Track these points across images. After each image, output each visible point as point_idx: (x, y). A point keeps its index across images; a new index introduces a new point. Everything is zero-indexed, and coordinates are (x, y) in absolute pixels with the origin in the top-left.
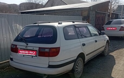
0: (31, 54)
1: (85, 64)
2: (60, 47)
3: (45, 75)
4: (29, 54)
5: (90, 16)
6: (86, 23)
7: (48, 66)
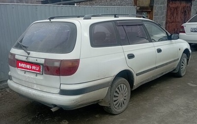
0: (34, 70)
1: (133, 89)
2: (79, 60)
3: (55, 106)
4: (31, 69)
5: (155, 5)
6: (144, 17)
7: (58, 91)
